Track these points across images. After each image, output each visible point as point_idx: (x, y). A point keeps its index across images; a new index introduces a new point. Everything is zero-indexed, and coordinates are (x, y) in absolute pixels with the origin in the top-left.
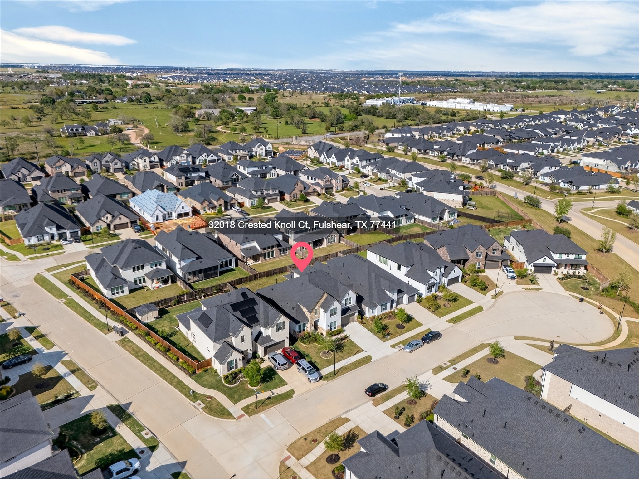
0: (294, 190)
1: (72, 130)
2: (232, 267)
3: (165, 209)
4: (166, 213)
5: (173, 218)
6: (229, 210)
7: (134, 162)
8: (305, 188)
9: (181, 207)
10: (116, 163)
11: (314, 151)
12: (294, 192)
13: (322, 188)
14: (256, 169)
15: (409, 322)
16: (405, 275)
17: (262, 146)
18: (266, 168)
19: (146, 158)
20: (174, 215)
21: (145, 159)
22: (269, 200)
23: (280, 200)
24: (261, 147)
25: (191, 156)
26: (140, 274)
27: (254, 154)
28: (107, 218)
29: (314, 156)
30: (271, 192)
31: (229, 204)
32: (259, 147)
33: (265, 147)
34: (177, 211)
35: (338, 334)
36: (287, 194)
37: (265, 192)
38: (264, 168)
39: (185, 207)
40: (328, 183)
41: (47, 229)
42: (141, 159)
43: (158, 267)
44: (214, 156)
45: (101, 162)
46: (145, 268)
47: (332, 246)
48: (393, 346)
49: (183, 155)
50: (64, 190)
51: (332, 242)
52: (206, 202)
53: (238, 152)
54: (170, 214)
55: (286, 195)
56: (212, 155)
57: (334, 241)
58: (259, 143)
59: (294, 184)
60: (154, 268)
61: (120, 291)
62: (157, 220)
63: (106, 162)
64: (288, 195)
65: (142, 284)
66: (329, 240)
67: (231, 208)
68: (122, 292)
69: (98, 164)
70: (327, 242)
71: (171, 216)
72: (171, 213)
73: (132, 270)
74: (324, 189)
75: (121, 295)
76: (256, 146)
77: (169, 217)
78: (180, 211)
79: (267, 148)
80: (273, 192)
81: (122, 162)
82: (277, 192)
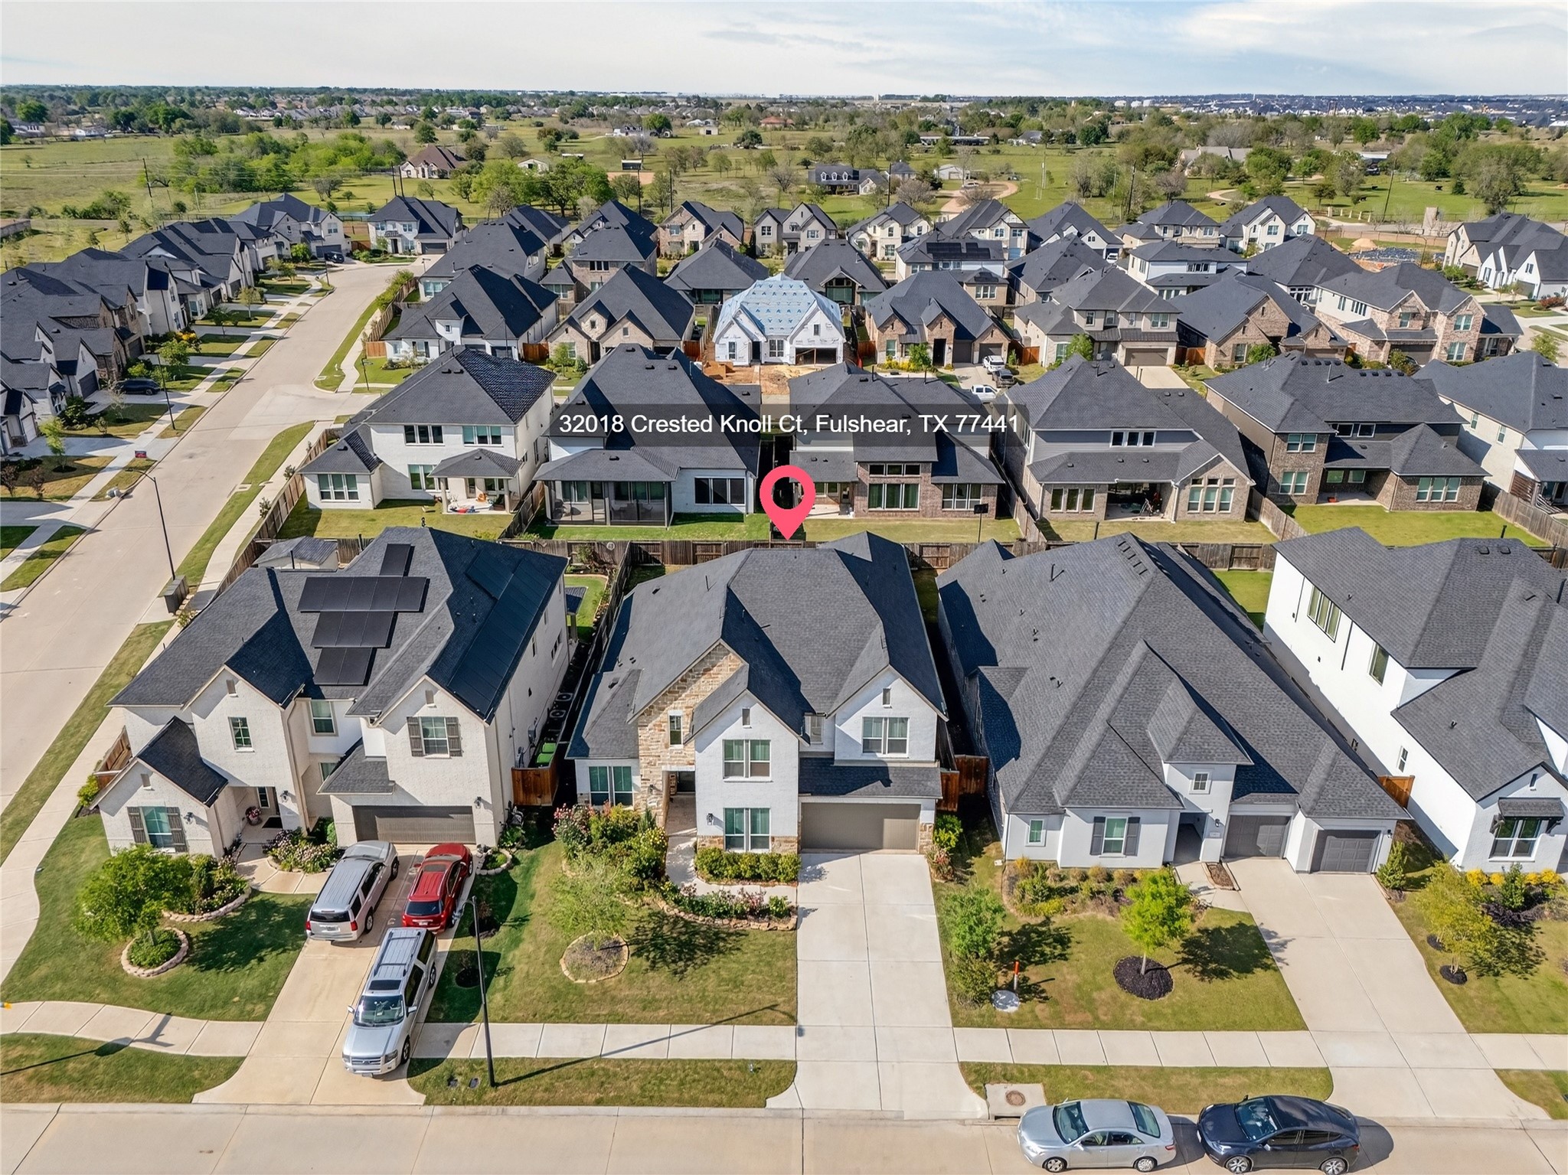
0: (1243, 326)
1: (828, 178)
2: (741, 508)
3: (761, 328)
4: (761, 339)
5: (783, 359)
6: (974, 365)
7: (863, 236)
8: (1294, 330)
9: (810, 326)
10: (813, 232)
11: (1467, 243)
12: (1238, 337)
13: (1380, 344)
14: (1182, 269)
15: (1222, 974)
16: (1398, 714)
17: (1278, 222)
18: (1219, 271)
19: (896, 226)
20: (789, 350)
21: (891, 230)
22: (1130, 353)
23: (1180, 360)
24: (1271, 223)
25: (1025, 234)
26: (429, 455)
27: (1242, 245)
28: (593, 325)
29: (1463, 261)
30: (1144, 324)
31: (977, 345)
32: (1263, 223)
33: (1288, 224)
34: (798, 338)
35: (756, 878)
36: (1212, 341)
37: (1123, 323)
38: (1213, 269)
39: (822, 329)
40: (1416, 325)
41: (440, 328)
42: (881, 225)
43: (489, 447)
44: (1098, 238)
45: (780, 224)
46: (444, 436)
47: (1200, 524)
48: (979, 1076)
49: (1003, 226)
50: (606, 263)
51: (1207, 507)
52: (897, 324)
53: (1185, 232)
54: (776, 347)
55: (1208, 344)
56: (1093, 234)
57: (1223, 507)
58: (1269, 211)
59: (1247, 309)
60: (477, 446)
61: (345, 489)
62: (732, 356)
63: (793, 228)
64: (1214, 346)
65: (437, 492)
66: (1192, 495)
67: (980, 362)
68: (353, 496)
69: (774, 231)
70: (1184, 506)
71: (781, 354)
72: (781, 343)
73: (402, 436)
74: (1387, 346)
75: (346, 504)
76: (1256, 222)
77: (772, 354)
78: (807, 340)
79: (1294, 228)
80: (1154, 324)
81: (829, 231)
82: (1172, 326)
